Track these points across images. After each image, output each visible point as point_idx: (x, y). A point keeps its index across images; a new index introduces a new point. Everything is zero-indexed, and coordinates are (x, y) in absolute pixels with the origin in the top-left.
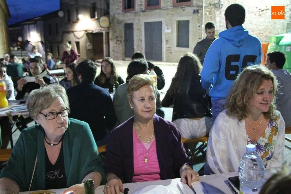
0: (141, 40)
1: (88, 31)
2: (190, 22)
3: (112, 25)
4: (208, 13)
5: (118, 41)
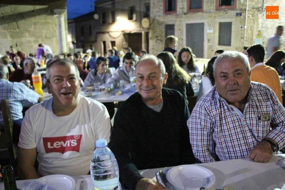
0: (182, 39)
1: (125, 32)
2: (233, 23)
3: (152, 26)
4: (251, 16)
5: (158, 40)
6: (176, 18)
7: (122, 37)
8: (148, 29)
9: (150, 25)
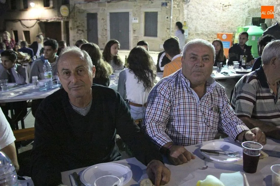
0: (106, 30)
1: (41, 20)
2: (159, 13)
3: (72, 14)
4: (176, 6)
5: (79, 30)
6: (99, 6)
7: (37, 26)
8: (68, 17)
9: (70, 13)
